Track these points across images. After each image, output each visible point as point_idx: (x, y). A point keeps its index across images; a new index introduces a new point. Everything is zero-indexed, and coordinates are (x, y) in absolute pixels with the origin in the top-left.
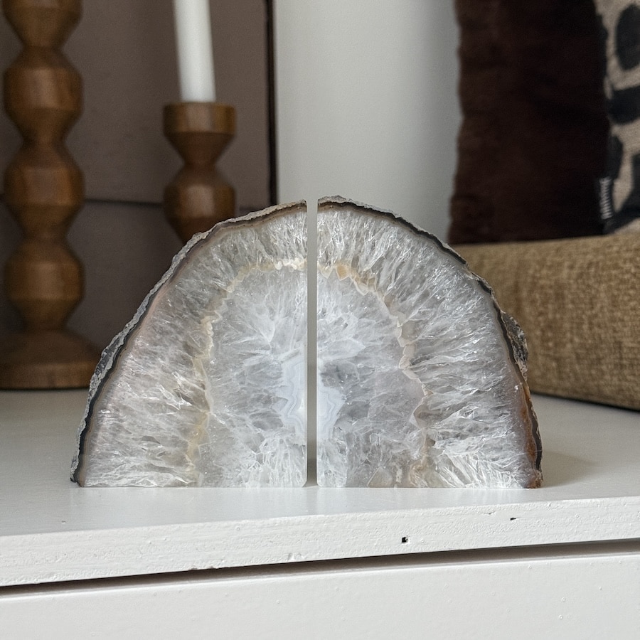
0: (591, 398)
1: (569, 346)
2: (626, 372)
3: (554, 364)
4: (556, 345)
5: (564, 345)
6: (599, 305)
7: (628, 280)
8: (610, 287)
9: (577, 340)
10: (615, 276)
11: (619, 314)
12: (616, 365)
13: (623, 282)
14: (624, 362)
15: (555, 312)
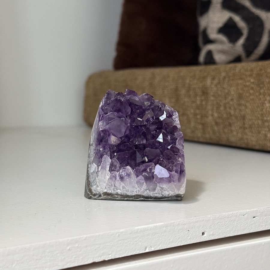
0: (221, 143)
1: (210, 118)
2: (246, 131)
3: (200, 126)
4: (202, 117)
5: (207, 117)
6: (230, 98)
7: (249, 85)
8: (238, 89)
9: (216, 115)
10: (241, 83)
11: (243, 102)
12: (241, 127)
13: (245, 86)
14: (246, 126)
15: (202, 101)
